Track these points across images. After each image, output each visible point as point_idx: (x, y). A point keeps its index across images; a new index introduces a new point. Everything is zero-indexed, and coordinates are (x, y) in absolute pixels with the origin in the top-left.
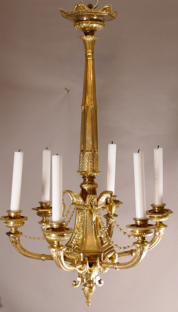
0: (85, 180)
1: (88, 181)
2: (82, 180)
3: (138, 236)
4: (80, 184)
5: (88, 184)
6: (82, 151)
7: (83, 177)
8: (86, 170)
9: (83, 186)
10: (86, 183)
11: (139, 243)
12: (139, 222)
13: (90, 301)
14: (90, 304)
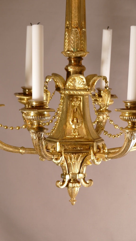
0: (70, 61)
1: (74, 62)
2: (67, 62)
3: (127, 120)
4: (65, 66)
5: (74, 65)
6: (67, 27)
7: (68, 59)
8: (72, 49)
9: (69, 68)
10: (72, 65)
11: (129, 129)
12: (129, 104)
13: (74, 199)
14: (74, 203)
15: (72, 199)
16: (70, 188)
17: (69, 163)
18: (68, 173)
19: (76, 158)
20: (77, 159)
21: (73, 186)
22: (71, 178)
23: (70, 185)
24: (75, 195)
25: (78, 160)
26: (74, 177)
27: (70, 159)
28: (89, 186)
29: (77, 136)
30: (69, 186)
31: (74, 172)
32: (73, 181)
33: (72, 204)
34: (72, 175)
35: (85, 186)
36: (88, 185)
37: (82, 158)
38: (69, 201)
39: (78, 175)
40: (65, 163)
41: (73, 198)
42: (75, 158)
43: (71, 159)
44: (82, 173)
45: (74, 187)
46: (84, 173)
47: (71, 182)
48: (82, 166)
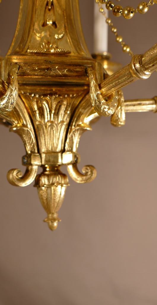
13: (55, 215)
14: (55, 224)
15: (50, 215)
16: (43, 188)
17: (37, 125)
18: (36, 151)
19: (53, 112)
20: (57, 114)
21: (51, 182)
22: (43, 163)
23: (44, 180)
24: (56, 205)
25: (60, 119)
26: (52, 159)
27: (39, 113)
28: (86, 180)
29: (55, 49)
30: (41, 183)
31: (50, 149)
32: (49, 171)
33: (51, 228)
34: (46, 156)
35: (78, 182)
36: (84, 178)
37: (68, 112)
38: (44, 221)
39: (60, 154)
40: (30, 126)
41: (53, 214)
42: (50, 111)
43: (42, 115)
44: (71, 151)
45: (53, 184)
46: (74, 150)
47: (45, 175)
48: (70, 133)
